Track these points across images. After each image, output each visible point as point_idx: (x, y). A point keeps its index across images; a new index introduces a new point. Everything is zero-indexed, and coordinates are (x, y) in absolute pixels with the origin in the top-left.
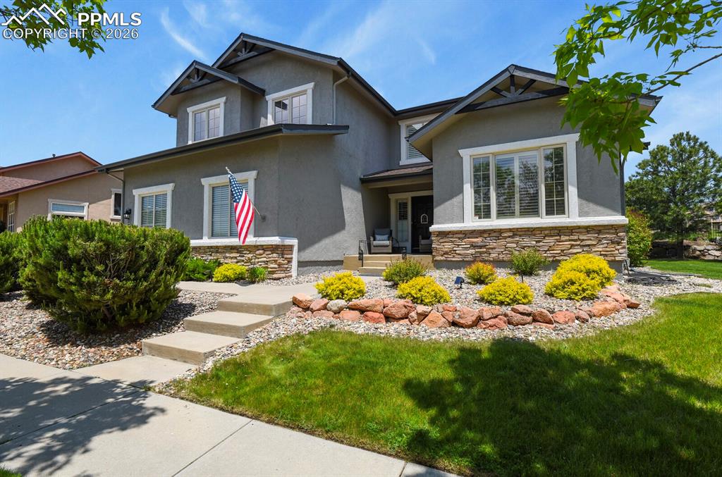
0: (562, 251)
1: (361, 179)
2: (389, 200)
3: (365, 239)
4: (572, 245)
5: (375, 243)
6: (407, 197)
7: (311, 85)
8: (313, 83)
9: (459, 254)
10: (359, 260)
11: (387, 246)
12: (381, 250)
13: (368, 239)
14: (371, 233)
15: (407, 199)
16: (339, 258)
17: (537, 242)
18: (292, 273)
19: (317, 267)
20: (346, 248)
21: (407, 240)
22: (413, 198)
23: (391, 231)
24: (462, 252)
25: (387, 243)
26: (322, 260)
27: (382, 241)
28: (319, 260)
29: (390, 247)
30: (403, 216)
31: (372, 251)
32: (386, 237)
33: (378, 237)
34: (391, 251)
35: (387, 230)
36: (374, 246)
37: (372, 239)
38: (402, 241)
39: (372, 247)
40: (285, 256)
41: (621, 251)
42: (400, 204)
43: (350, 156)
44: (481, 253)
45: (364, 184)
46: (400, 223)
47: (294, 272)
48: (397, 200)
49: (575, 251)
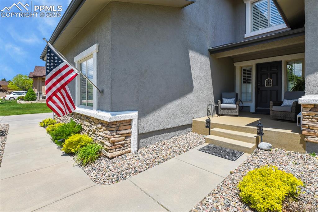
1: (209, 50)
2: (234, 68)
3: (213, 102)
5: (223, 106)
6: (252, 64)
10: (207, 127)
11: (234, 109)
12: (227, 113)
13: (216, 102)
14: (219, 98)
15: (252, 66)
16: (187, 122)
18: (131, 148)
19: (164, 135)
20: (196, 113)
21: (251, 101)
22: (257, 65)
23: (237, 94)
25: (234, 106)
26: (169, 127)
27: (229, 104)
28: (166, 127)
29: (237, 110)
30: (247, 80)
31: (220, 113)
32: (232, 100)
33: (225, 100)
34: (237, 114)
35: (233, 94)
36: (222, 109)
37: (219, 102)
38: (246, 101)
39: (220, 109)
40: (121, 132)
42: (244, 70)
43: (200, 29)
45: (213, 55)
46: (244, 86)
47: (133, 147)
48: (241, 68)
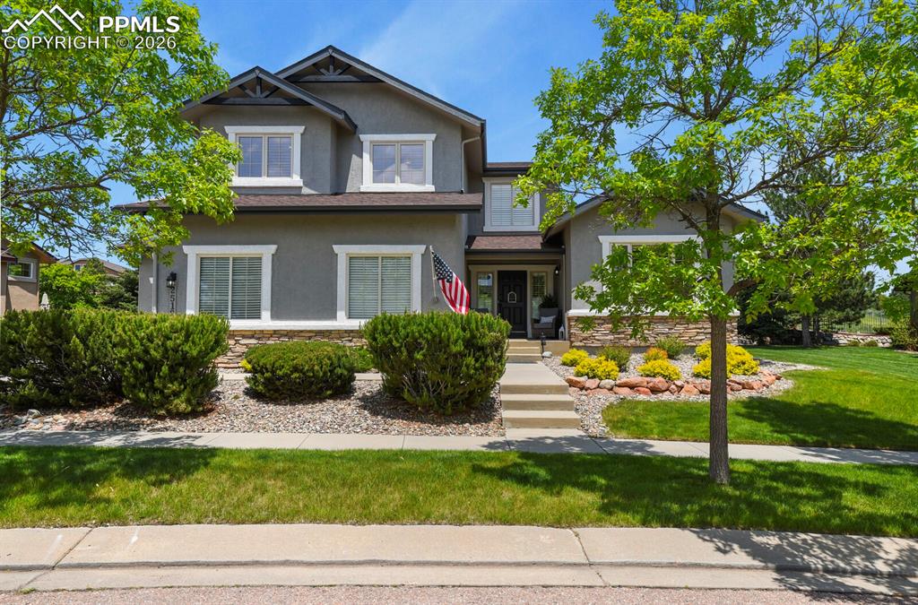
0: (690, 337)
4: (698, 333)
6: (493, 270)
7: (433, 137)
8: (435, 135)
9: (598, 340)
15: (492, 273)
17: (670, 329)
24: (602, 338)
30: (485, 293)
41: (734, 338)
44: (619, 339)
46: (481, 301)
48: (478, 273)
49: (700, 338)
